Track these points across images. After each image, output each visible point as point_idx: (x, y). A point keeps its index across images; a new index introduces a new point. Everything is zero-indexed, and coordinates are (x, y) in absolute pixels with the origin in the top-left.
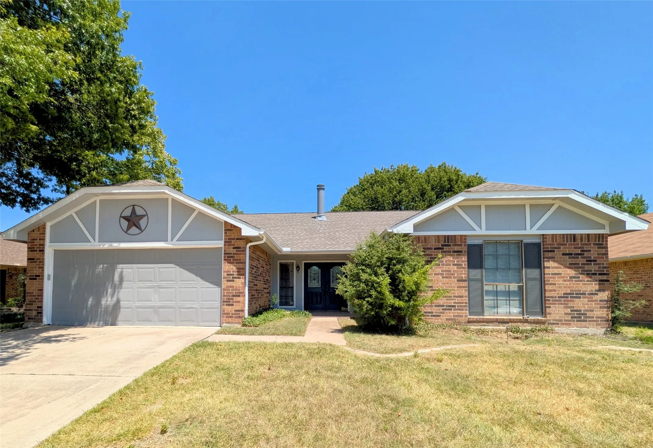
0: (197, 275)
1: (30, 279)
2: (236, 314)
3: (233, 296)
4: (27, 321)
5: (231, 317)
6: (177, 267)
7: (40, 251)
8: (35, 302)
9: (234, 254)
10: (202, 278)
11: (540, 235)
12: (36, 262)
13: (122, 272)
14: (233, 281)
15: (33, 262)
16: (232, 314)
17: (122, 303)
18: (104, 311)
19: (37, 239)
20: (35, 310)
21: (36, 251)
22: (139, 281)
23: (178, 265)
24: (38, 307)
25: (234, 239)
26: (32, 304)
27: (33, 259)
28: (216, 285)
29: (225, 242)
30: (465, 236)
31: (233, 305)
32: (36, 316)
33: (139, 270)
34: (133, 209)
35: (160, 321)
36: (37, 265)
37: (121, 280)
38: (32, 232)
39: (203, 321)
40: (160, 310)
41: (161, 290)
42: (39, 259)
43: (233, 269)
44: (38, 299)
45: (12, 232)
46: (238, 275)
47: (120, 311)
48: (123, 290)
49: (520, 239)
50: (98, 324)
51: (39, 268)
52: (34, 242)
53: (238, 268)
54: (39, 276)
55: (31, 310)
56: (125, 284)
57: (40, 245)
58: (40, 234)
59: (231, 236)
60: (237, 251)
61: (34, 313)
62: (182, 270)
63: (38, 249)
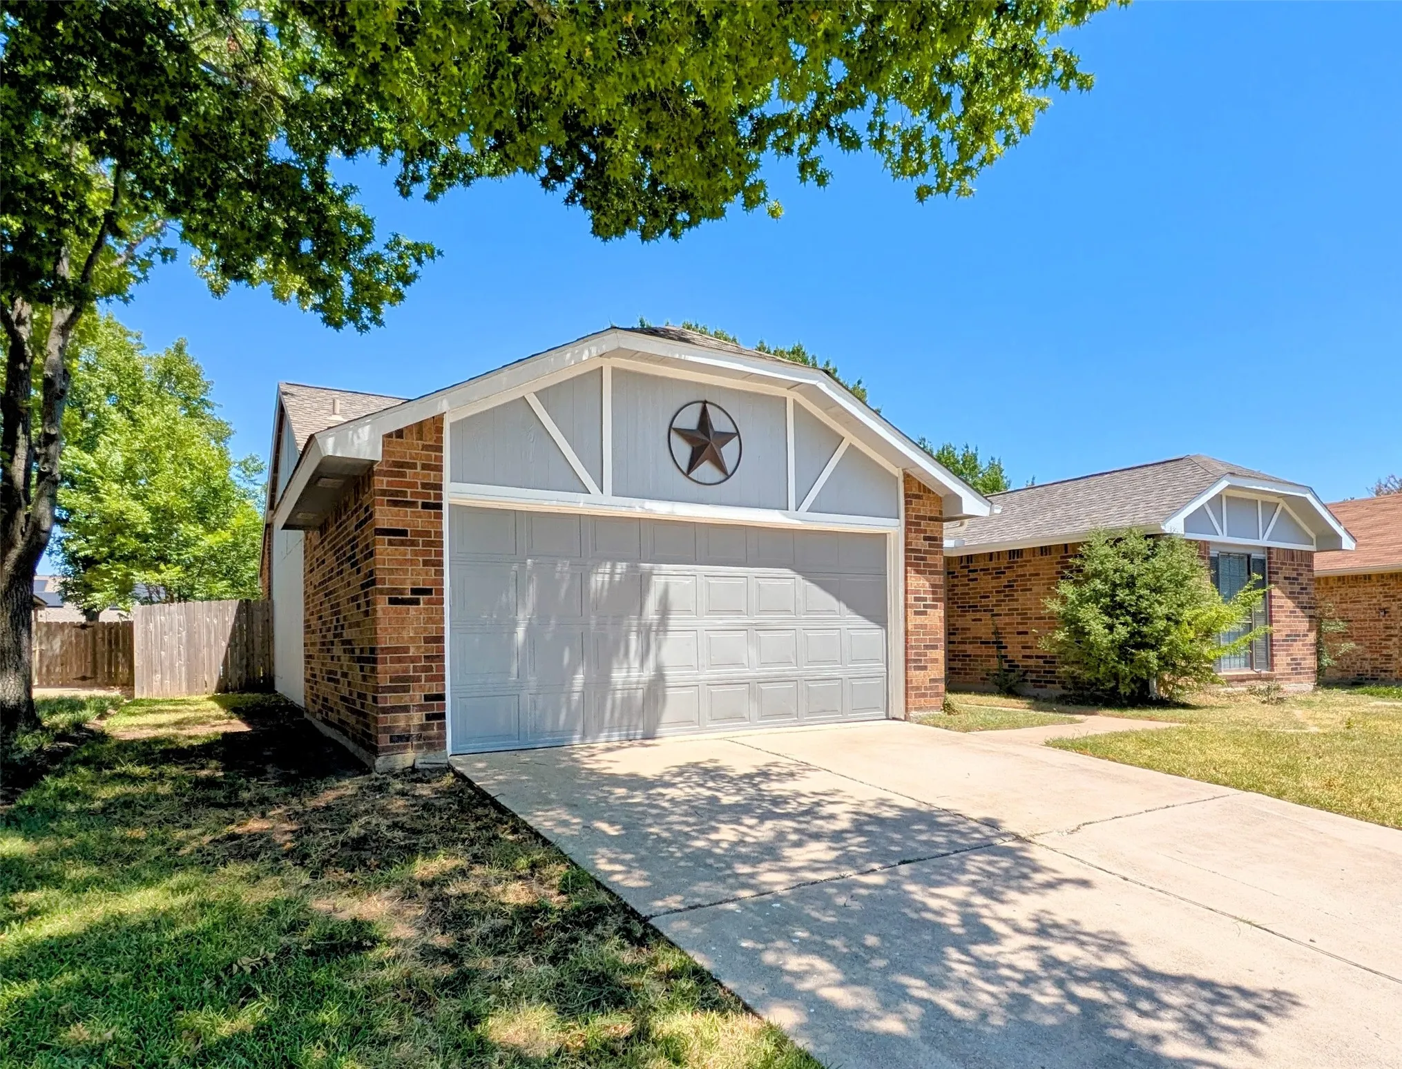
0: (838, 599)
1: (393, 601)
2: (931, 688)
3: (926, 647)
4: (386, 749)
5: (924, 695)
6: (799, 577)
7: (425, 506)
8: (418, 679)
9: (926, 552)
10: (848, 606)
11: (1264, 548)
12: (413, 543)
13: (667, 586)
14: (924, 613)
15: (402, 543)
16: (926, 688)
17: (671, 675)
18: (623, 699)
19: (413, 466)
20: (421, 708)
21: (412, 504)
22: (711, 612)
23: (799, 572)
24: (427, 698)
25: (924, 518)
26: (406, 690)
27: (403, 533)
28: (877, 623)
29: (907, 523)
30: (1208, 542)
31: (925, 668)
32: (423, 727)
33: (712, 581)
34: (704, 412)
35: (763, 717)
36: (416, 553)
37: (664, 610)
38: (394, 439)
39: (854, 710)
40: (764, 687)
41: (761, 634)
42: (428, 533)
43: (924, 586)
44: (430, 669)
45: (365, 432)
46: (934, 600)
47: (664, 696)
48: (670, 635)
49: (1248, 551)
50: (609, 736)
51: (426, 563)
52: (403, 475)
53: (933, 586)
54: (427, 592)
55: (405, 709)
56: (673, 623)
57: (424, 486)
58: (425, 447)
59: (919, 510)
60: (930, 546)
61: (417, 718)
62: (808, 584)
63: (420, 501)
